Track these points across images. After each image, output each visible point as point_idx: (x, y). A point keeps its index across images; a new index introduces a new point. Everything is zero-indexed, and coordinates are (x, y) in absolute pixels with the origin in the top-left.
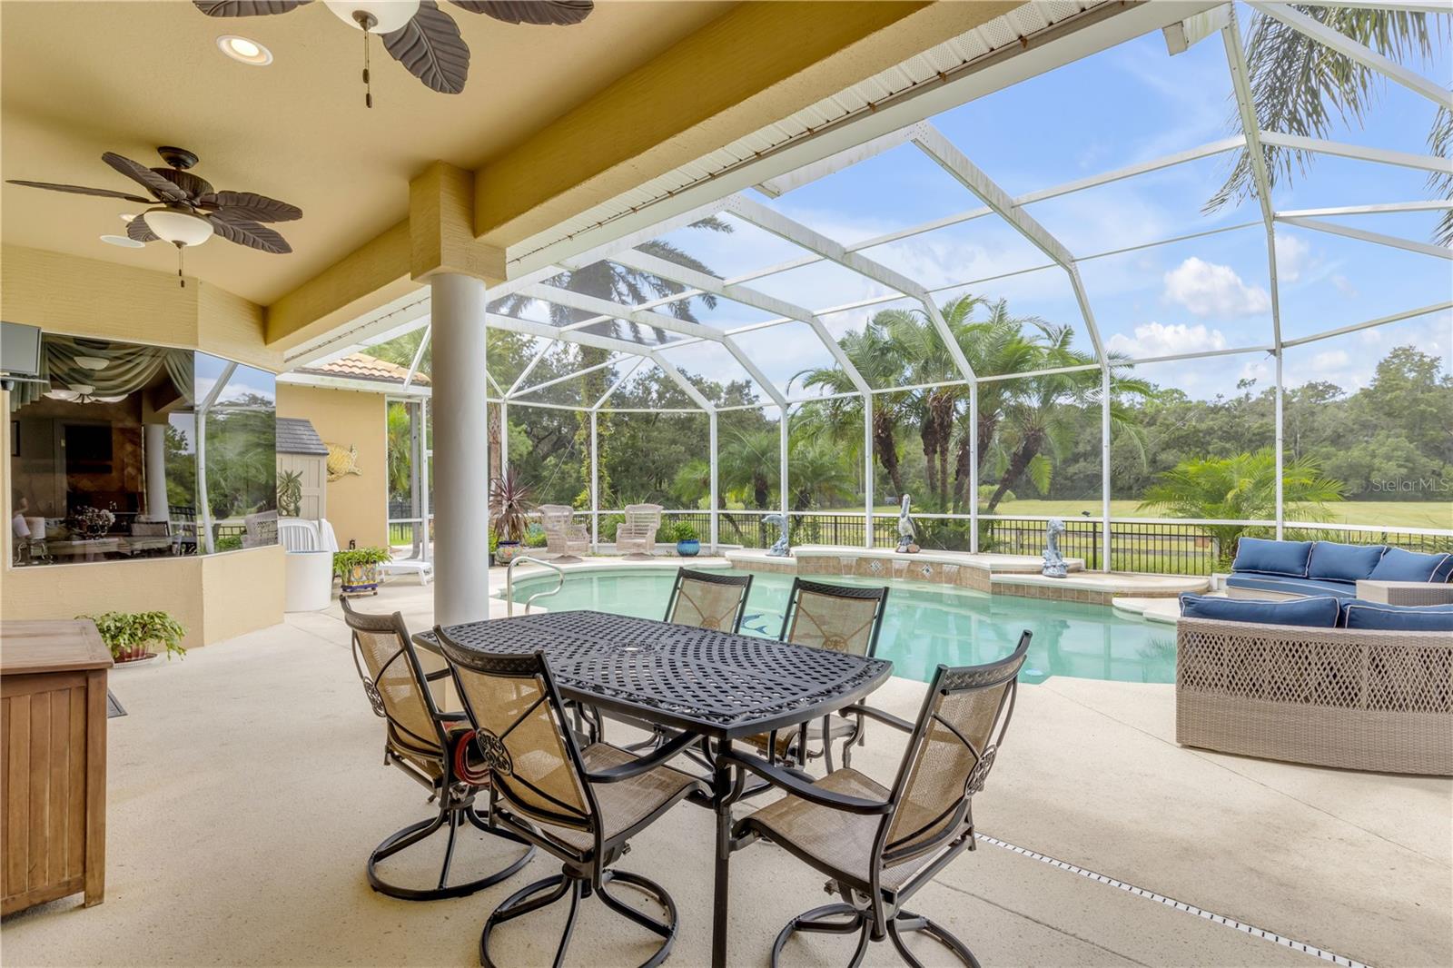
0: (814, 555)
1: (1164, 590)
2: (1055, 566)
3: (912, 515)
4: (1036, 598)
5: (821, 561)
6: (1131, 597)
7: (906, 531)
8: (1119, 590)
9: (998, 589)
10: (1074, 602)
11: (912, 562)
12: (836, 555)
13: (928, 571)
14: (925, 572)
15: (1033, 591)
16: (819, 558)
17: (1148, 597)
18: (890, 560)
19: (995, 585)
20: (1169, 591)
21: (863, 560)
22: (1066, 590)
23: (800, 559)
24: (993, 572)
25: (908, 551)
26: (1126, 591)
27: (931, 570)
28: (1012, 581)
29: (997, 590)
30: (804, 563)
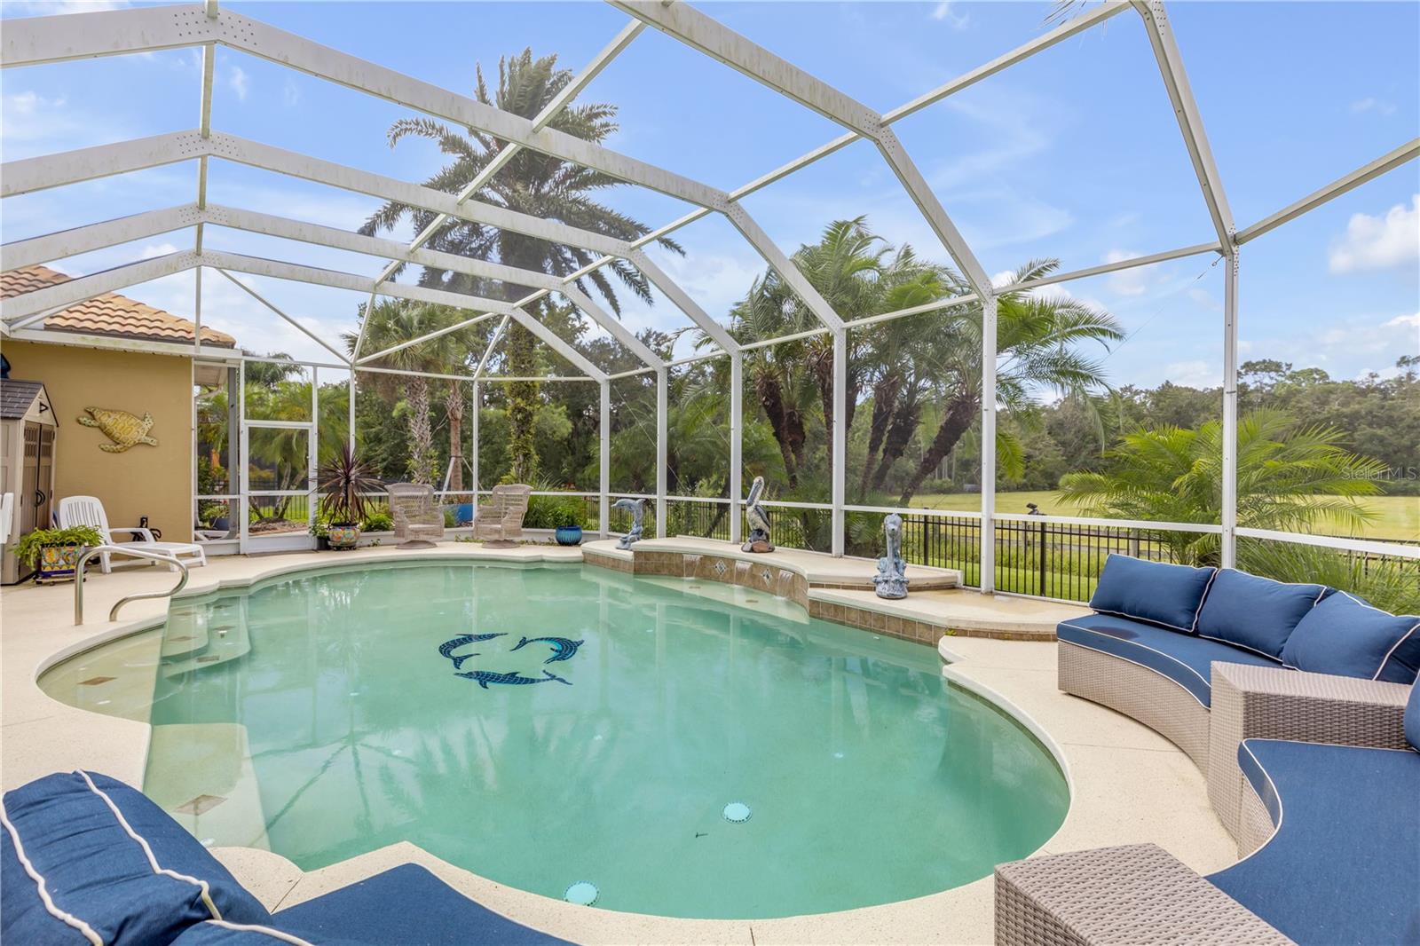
0: (654, 549)
1: (1023, 629)
2: (886, 582)
3: (762, 503)
4: (856, 627)
5: (663, 558)
6: (971, 636)
7: (754, 524)
8: (953, 625)
9: (818, 610)
10: (898, 637)
11: (755, 564)
12: (681, 550)
13: (768, 577)
14: (765, 578)
15: (853, 615)
16: (660, 554)
17: (998, 638)
18: (734, 560)
19: (815, 603)
20: (1033, 630)
21: (708, 559)
22: (891, 617)
23: (637, 554)
24: (813, 586)
25: (752, 550)
26: (963, 626)
27: (771, 576)
28: (831, 600)
29: (815, 610)
30: (642, 560)
